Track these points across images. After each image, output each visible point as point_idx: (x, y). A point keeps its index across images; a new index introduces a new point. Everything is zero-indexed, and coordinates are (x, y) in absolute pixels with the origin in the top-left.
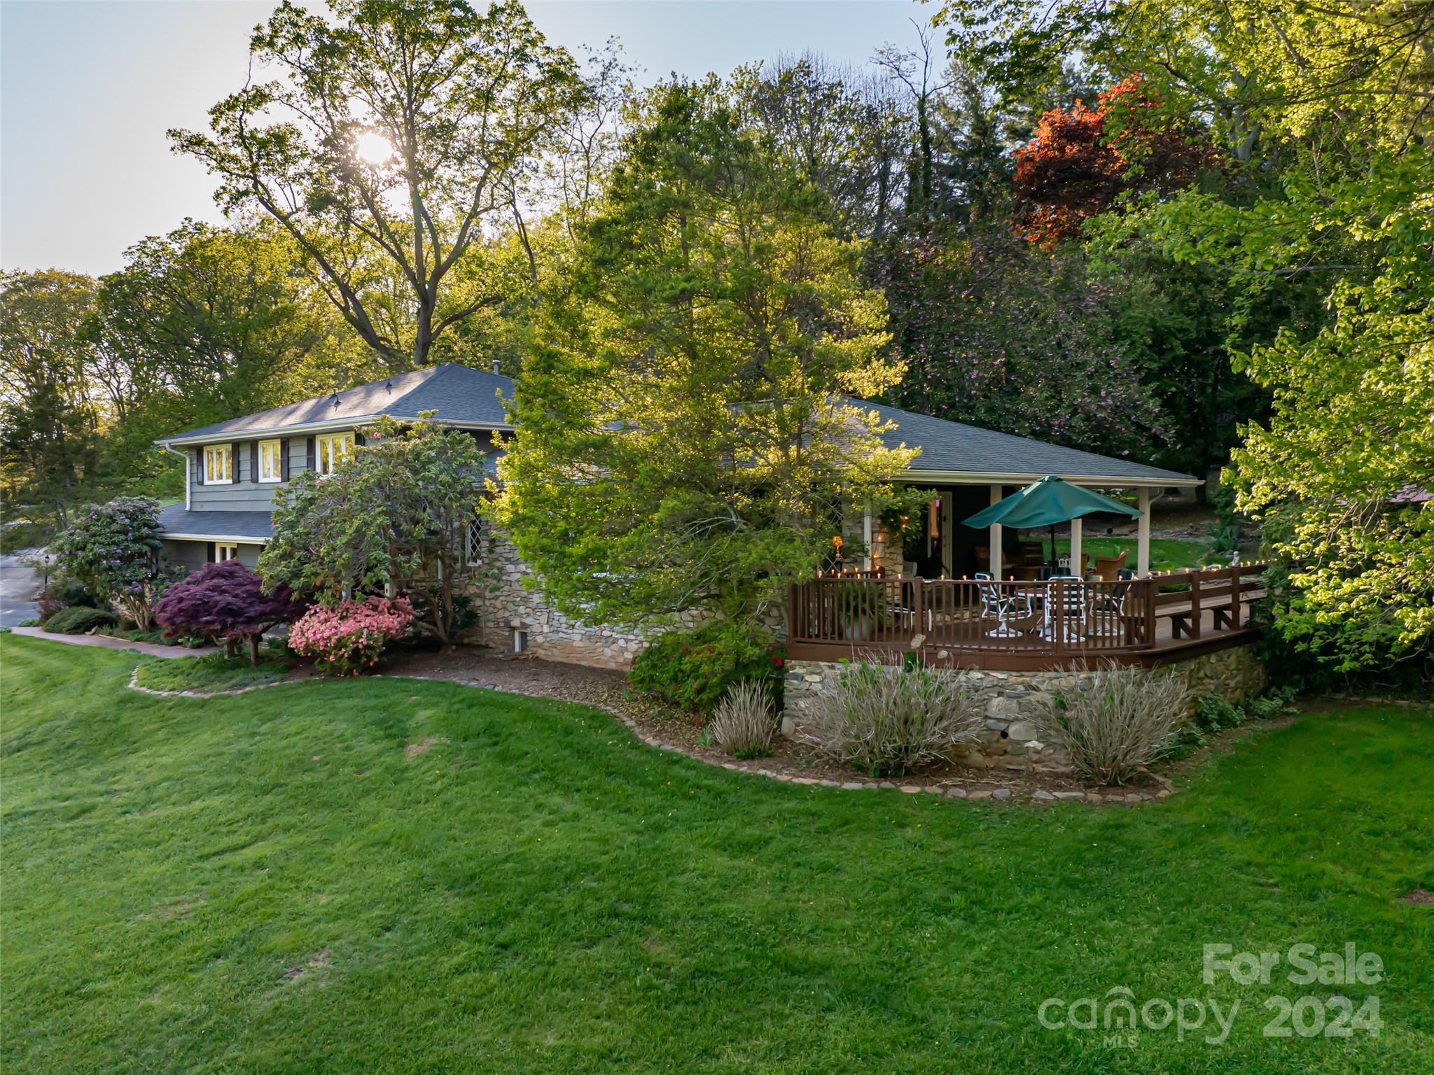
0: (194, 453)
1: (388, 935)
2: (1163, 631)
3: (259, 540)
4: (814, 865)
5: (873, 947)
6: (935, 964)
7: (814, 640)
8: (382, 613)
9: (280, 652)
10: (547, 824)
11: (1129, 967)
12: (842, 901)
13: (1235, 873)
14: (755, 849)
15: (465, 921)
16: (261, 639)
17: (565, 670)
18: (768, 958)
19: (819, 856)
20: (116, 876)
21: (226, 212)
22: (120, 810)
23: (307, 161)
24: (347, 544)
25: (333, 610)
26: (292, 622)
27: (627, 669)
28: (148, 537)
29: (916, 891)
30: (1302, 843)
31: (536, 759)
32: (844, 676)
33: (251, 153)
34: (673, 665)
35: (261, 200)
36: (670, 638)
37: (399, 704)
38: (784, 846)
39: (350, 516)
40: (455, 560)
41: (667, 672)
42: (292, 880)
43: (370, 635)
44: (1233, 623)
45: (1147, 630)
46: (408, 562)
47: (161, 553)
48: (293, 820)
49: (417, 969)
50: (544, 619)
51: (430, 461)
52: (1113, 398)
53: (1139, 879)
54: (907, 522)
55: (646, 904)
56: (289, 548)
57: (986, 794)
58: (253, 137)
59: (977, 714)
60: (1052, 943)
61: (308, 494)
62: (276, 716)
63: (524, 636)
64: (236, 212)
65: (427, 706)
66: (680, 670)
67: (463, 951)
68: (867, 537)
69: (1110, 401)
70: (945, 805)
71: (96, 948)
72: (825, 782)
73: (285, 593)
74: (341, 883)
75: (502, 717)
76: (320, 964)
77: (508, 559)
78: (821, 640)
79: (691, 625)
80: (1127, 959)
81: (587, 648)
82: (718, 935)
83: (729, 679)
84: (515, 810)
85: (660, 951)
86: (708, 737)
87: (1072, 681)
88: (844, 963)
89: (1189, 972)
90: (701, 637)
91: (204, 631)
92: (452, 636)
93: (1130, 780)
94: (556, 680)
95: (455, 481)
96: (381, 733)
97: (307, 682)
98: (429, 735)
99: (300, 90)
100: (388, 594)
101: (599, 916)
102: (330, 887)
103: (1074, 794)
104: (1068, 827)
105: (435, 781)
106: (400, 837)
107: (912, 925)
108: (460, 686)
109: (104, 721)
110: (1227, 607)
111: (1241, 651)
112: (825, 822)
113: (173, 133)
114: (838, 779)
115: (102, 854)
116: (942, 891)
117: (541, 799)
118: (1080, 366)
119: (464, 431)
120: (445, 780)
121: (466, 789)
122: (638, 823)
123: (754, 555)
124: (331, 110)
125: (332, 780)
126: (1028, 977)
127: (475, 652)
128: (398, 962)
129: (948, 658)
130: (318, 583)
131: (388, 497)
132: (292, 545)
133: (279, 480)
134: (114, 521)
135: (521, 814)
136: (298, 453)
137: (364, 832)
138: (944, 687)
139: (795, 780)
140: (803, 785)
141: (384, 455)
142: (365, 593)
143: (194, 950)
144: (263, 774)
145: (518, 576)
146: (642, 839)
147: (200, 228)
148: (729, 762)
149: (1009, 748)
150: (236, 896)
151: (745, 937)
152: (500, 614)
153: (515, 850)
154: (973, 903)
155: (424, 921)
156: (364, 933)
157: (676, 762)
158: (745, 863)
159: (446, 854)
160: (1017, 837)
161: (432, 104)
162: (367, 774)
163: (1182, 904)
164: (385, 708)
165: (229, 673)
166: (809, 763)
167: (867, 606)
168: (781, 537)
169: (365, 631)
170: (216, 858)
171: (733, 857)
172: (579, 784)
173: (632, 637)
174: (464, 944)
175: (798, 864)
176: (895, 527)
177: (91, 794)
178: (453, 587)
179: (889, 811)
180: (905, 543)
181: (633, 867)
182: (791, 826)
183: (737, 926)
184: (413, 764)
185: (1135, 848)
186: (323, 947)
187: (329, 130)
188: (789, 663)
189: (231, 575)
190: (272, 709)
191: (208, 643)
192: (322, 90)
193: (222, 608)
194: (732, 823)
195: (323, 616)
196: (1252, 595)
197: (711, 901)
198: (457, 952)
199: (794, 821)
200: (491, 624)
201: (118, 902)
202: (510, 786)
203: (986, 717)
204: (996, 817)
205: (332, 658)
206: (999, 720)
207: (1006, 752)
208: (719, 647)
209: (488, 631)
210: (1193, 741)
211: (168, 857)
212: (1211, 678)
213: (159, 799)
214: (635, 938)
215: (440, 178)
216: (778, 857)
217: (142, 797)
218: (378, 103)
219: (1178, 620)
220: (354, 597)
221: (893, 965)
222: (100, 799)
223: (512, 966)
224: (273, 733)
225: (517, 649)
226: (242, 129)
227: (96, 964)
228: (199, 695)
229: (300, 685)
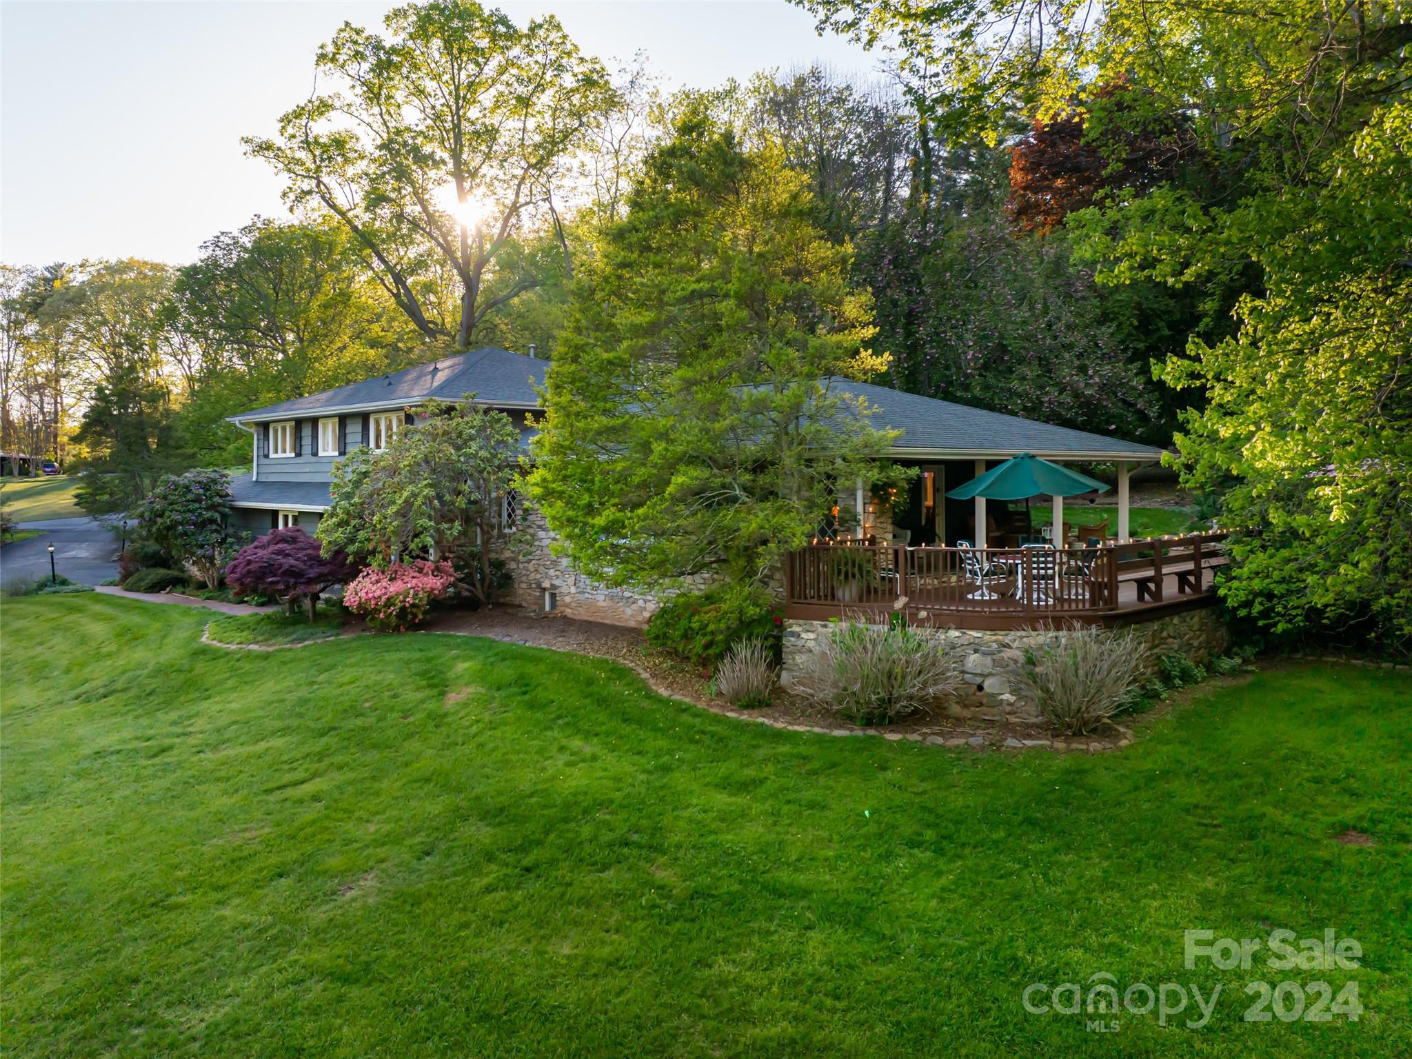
0: (261, 429)
1: (428, 859)
2: (1127, 595)
3: (319, 509)
4: (803, 803)
5: (851, 874)
6: (905, 891)
7: (809, 601)
8: (426, 575)
9: (335, 610)
10: (568, 764)
11: (1079, 896)
12: (825, 834)
13: (1183, 815)
14: (750, 789)
15: (495, 847)
16: (319, 598)
17: (591, 629)
18: (758, 882)
19: (809, 795)
20: (192, 807)
21: (291, 210)
22: (194, 750)
23: (365, 162)
24: (397, 513)
25: (383, 573)
26: (347, 583)
27: (645, 627)
28: (219, 505)
29: (894, 827)
30: (1247, 788)
31: (560, 708)
32: (834, 634)
33: (315, 156)
34: (684, 623)
35: (323, 198)
36: (681, 600)
37: (441, 657)
38: (776, 786)
39: (400, 487)
40: (493, 527)
41: (678, 629)
42: (345, 811)
43: (416, 594)
44: (1196, 587)
45: (1110, 593)
46: (450, 529)
47: (230, 520)
48: (347, 758)
49: (453, 887)
50: (571, 580)
51: (472, 438)
52: (1100, 376)
53: (1095, 820)
54: (895, 494)
55: (653, 835)
56: (345, 517)
57: (962, 741)
58: (316, 142)
59: (954, 669)
60: (1011, 874)
61: (363, 468)
62: (332, 667)
63: (553, 596)
64: (299, 211)
65: (466, 659)
66: (690, 628)
67: (493, 873)
68: (860, 508)
69: (1097, 379)
70: (923, 750)
71: (176, 867)
72: (817, 730)
73: (341, 557)
74: (387, 814)
75: (530, 669)
76: (369, 883)
77: (540, 527)
78: (815, 601)
79: (703, 587)
80: (1078, 889)
81: (610, 608)
82: (715, 863)
83: (733, 635)
84: (541, 751)
85: (663, 875)
86: (714, 689)
87: (1041, 639)
88: (825, 888)
89: (1132, 900)
90: (709, 598)
91: (269, 591)
92: (488, 596)
93: (1094, 730)
94: (581, 637)
95: (494, 456)
96: (424, 682)
97: (359, 637)
98: (467, 685)
99: (359, 100)
100: (431, 558)
101: (610, 845)
102: (378, 817)
103: (1041, 742)
104: (1033, 772)
105: (471, 726)
106: (440, 775)
107: (887, 857)
108: (494, 641)
109: (179, 671)
110: (1190, 572)
111: (1204, 612)
112: (815, 765)
113: (247, 141)
114: (829, 726)
115: (179, 788)
116: (916, 827)
117: (564, 742)
118: (1068, 347)
119: (501, 411)
120: (481, 725)
121: (498, 733)
122: (649, 763)
123: (754, 525)
124: (387, 117)
125: (380, 724)
126: (987, 903)
127: (509, 611)
128: (436, 882)
129: (928, 618)
130: (371, 548)
131: (433, 471)
132: (348, 513)
133: (337, 453)
134: (190, 491)
135: (547, 755)
136: (354, 429)
137: (408, 770)
138: (923, 644)
139: (790, 728)
140: (796, 732)
141: (430, 434)
142: (412, 557)
143: (261, 870)
144: (320, 718)
145: (549, 541)
146: (652, 777)
147: (268, 223)
148: (732, 710)
149: (984, 701)
150: (296, 824)
151: (739, 864)
152: (532, 576)
153: (540, 787)
154: (944, 837)
155: (459, 847)
156: (407, 857)
157: (684, 711)
158: (742, 800)
159: (479, 790)
160: (986, 780)
161: (477, 110)
162: (411, 719)
163: (1132, 842)
164: (429, 660)
165: (291, 629)
166: (803, 712)
167: (856, 570)
168: (779, 509)
169: (412, 591)
170: (278, 792)
171: (731, 795)
172: (598, 729)
173: (650, 598)
174: (494, 867)
175: (789, 802)
176: (884, 499)
177: (168, 735)
178: (490, 551)
179: (873, 756)
180: (895, 513)
181: (643, 802)
182: (784, 768)
183: (732, 854)
184: (452, 711)
185: (1093, 791)
186: (372, 869)
187: (385, 136)
188: (787, 622)
189: (294, 540)
190: (329, 661)
191: (271, 601)
192: (378, 99)
193: (286, 571)
194: (733, 765)
195: (374, 578)
196: (1214, 561)
197: (711, 832)
198: (487, 874)
199: (787, 763)
200: (524, 586)
201: (194, 829)
202: (536, 731)
203: (963, 672)
204: (969, 763)
205: (381, 615)
206: (975, 675)
207: (981, 704)
208: (724, 607)
209: (521, 592)
210: (1156, 695)
211: (237, 791)
212: (1174, 638)
213: (228, 740)
214: (642, 863)
215: (484, 176)
216: (771, 795)
217: (213, 739)
218: (428, 111)
219: (1142, 584)
220: (402, 560)
221: (868, 891)
222: (177, 740)
223: (535, 886)
224: (329, 683)
225: (547, 608)
226: (307, 135)
227: (178, 880)
228: (264, 649)
229: (353, 640)
